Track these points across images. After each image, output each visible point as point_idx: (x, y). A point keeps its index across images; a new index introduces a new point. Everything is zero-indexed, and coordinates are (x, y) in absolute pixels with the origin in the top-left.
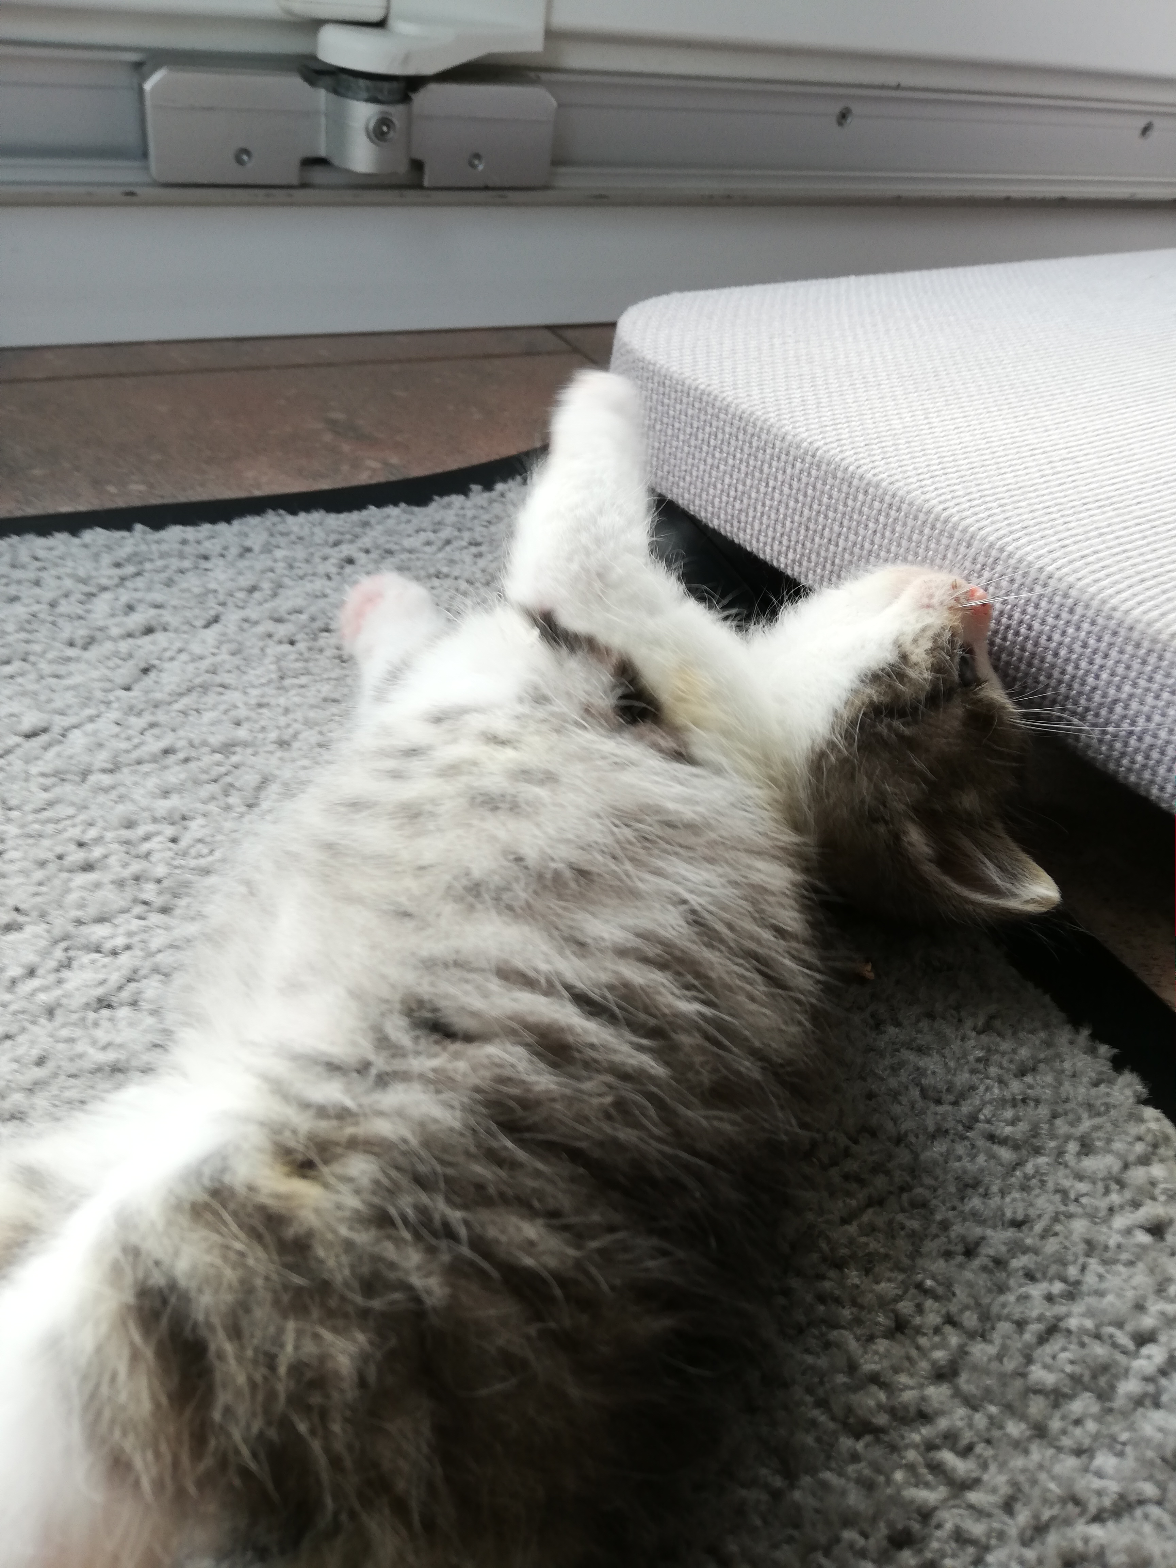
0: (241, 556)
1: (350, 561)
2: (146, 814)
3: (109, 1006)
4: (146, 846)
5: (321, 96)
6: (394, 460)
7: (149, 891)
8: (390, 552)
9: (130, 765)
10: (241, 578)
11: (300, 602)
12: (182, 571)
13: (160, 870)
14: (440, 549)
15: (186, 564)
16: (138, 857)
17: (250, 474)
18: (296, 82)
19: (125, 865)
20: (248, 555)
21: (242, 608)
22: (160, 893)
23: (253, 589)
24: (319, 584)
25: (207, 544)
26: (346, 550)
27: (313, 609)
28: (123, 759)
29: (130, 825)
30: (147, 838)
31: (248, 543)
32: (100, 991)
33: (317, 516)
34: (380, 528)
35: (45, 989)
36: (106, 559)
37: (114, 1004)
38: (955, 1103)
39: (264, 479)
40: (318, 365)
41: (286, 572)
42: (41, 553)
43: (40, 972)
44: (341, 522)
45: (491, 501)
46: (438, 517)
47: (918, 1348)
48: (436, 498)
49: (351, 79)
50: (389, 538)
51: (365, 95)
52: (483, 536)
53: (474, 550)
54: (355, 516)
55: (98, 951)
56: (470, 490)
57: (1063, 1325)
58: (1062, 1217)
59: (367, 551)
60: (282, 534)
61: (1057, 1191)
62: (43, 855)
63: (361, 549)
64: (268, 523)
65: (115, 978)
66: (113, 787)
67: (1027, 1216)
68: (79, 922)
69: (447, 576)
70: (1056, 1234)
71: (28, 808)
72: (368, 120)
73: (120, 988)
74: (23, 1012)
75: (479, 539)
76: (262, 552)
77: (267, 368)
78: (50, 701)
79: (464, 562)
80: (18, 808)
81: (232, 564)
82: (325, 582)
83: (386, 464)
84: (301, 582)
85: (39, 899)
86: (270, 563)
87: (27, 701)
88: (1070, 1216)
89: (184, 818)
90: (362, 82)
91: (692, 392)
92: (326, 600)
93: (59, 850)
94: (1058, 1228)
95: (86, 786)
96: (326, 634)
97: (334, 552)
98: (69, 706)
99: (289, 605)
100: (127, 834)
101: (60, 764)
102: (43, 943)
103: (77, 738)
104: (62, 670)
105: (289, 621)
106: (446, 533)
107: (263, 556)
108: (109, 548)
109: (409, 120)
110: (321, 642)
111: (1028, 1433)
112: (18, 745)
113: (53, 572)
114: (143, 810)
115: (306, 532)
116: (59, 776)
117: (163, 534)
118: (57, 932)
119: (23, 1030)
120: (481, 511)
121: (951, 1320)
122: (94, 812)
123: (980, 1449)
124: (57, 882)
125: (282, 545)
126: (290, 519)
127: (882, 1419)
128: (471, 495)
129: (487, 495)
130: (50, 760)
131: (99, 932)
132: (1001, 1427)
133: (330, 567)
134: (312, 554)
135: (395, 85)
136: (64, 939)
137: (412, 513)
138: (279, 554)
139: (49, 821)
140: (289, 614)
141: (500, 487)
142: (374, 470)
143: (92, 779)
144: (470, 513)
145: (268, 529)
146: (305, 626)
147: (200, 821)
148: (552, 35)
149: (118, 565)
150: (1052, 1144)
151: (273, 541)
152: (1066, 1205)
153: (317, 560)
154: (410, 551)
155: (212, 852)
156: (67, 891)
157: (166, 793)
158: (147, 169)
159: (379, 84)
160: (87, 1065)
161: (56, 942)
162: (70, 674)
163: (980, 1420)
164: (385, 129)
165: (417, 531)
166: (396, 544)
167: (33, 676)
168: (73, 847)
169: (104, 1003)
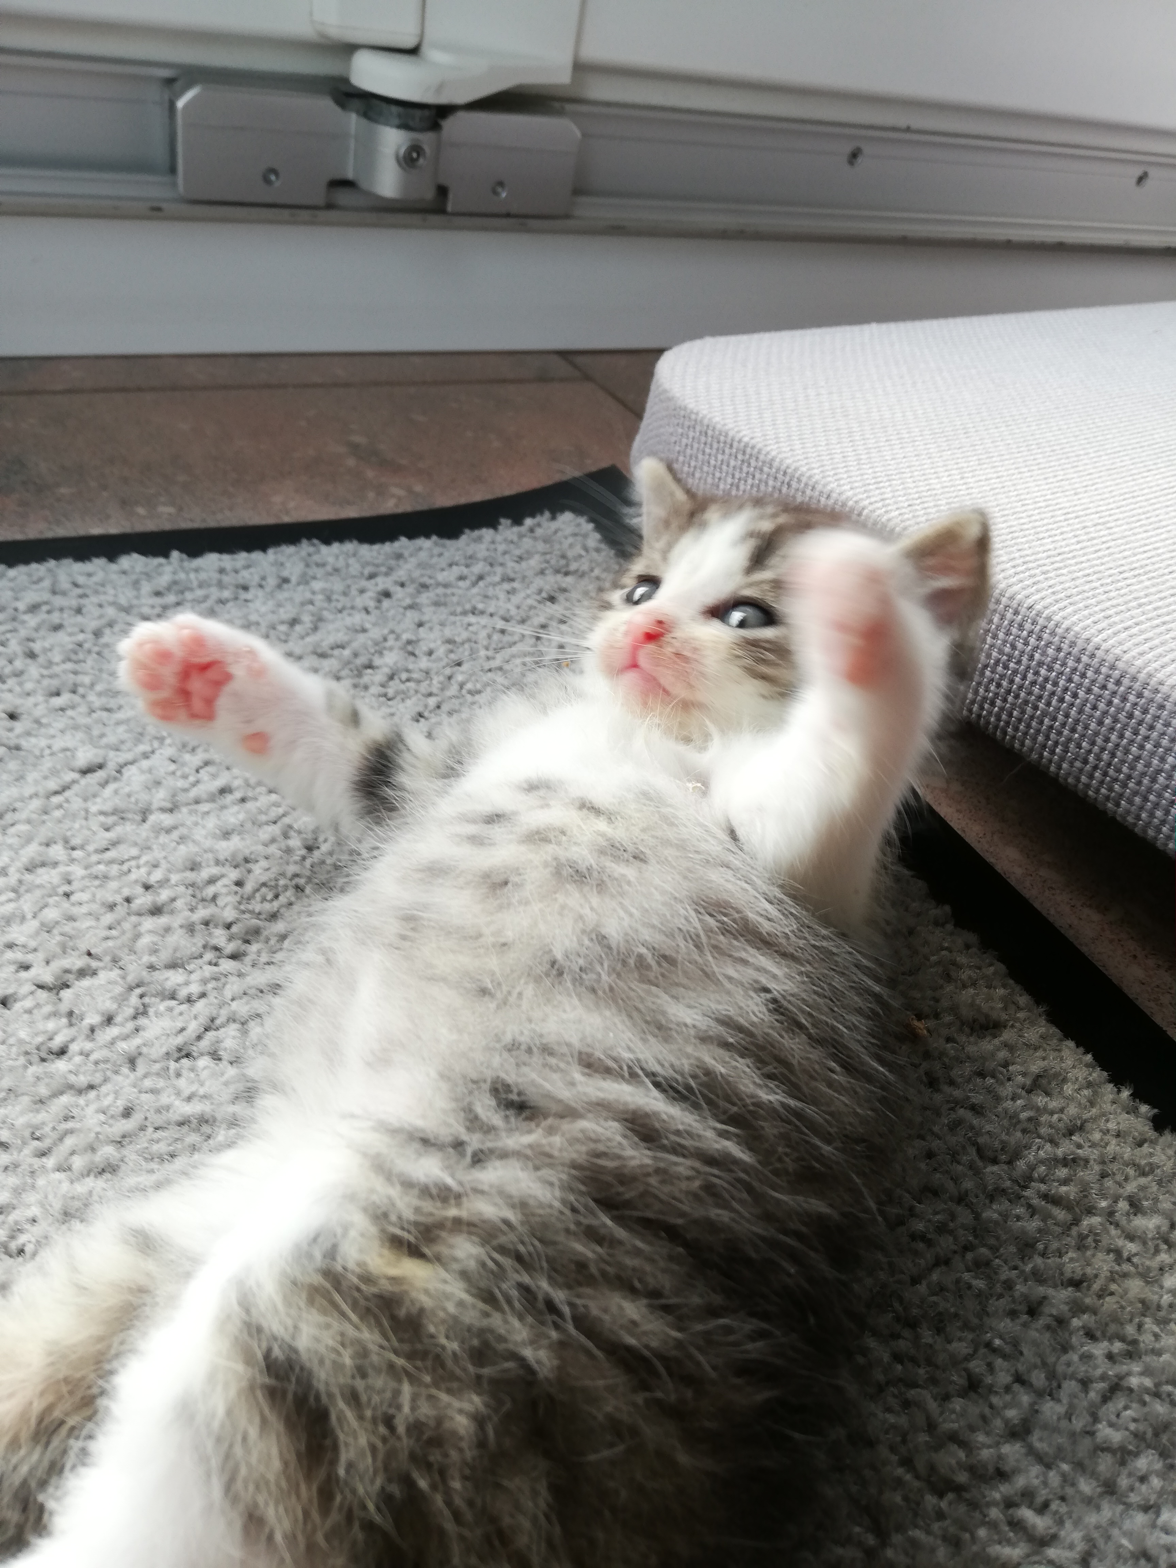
0: (279, 587)
1: (387, 594)
2: (210, 856)
3: (188, 1056)
4: (210, 891)
5: (353, 120)
6: (418, 488)
7: (219, 937)
8: (425, 586)
9: (188, 804)
10: (282, 610)
11: (341, 637)
12: (222, 602)
13: (229, 914)
14: (474, 584)
15: (226, 594)
16: (203, 900)
17: (277, 499)
18: (326, 105)
19: (192, 910)
20: (285, 586)
21: (286, 641)
22: (231, 939)
23: (294, 622)
24: (358, 618)
25: (245, 574)
26: (383, 583)
27: (355, 645)
28: (182, 798)
29: (194, 867)
30: (212, 881)
31: (285, 574)
32: (179, 1040)
33: (350, 546)
34: (413, 561)
35: (126, 1038)
36: (146, 588)
37: (195, 1054)
38: (1010, 1163)
39: (291, 505)
40: (336, 385)
41: (326, 605)
42: (81, 580)
43: (118, 1019)
44: (375, 554)
45: (521, 536)
46: (470, 552)
47: (991, 1406)
48: (467, 531)
49: (384, 105)
50: (423, 572)
51: (396, 121)
52: (515, 572)
53: (507, 586)
54: (387, 548)
55: (173, 997)
56: (499, 524)
57: (1124, 1383)
58: (1117, 1276)
59: (402, 585)
60: (318, 565)
61: (1109, 1251)
62: (111, 899)
63: (396, 583)
64: (303, 553)
65: (193, 1028)
66: (175, 828)
67: (1084, 1274)
68: (152, 967)
69: (482, 613)
70: (1112, 1294)
71: (91, 848)
72: (399, 147)
73: (199, 1038)
74: (106, 1061)
75: (512, 575)
76: (299, 584)
77: (284, 386)
78: (102, 736)
79: (498, 599)
80: (82, 847)
81: (272, 594)
82: (363, 615)
83: (410, 491)
84: (339, 615)
85: (110, 943)
86: (308, 595)
87: (80, 735)
88: (1125, 1275)
89: (247, 860)
90: (394, 109)
91: (735, 444)
92: (366, 635)
93: (126, 892)
94: (1113, 1287)
95: (146, 826)
96: (369, 671)
97: (369, 584)
98: (122, 742)
99: (331, 639)
100: (190, 876)
101: (118, 802)
102: (118, 990)
103: (134, 777)
104: (112, 703)
105: (332, 656)
106: (478, 568)
107: (301, 588)
108: (148, 576)
109: (438, 147)
110: (366, 679)
111: (1099, 1490)
112: (74, 782)
113: (94, 599)
114: (205, 851)
115: (341, 563)
116: (120, 814)
117: (198, 562)
118: (131, 978)
119: (106, 1080)
120: (512, 546)
121: (1020, 1379)
122: (157, 854)
123: (1054, 1506)
124: (127, 926)
125: (318, 576)
126: (324, 549)
127: (962, 1478)
128: (500, 528)
129: (516, 529)
130: (108, 798)
131: (174, 978)
132: (1073, 1485)
133: (368, 599)
134: (349, 587)
135: (427, 113)
136: (138, 986)
137: (444, 546)
138: (317, 585)
139: (111, 862)
140: (332, 648)
141: (529, 522)
142: (399, 499)
143: (152, 818)
144: (501, 548)
145: (303, 559)
146: (349, 663)
147: (263, 863)
148: (580, 68)
149: (158, 594)
150: (1104, 1204)
151: (310, 572)
152: (1119, 1265)
153: (354, 592)
154: (446, 586)
155: (276, 896)
156: (137, 936)
157: (226, 835)
158: (174, 185)
159: (411, 111)
160: (174, 1116)
161: (131, 989)
162: (120, 708)
163: (1054, 1477)
164: (415, 155)
165: (451, 565)
166: (430, 577)
167: (83, 709)
168: (140, 890)
169: (184, 1053)
